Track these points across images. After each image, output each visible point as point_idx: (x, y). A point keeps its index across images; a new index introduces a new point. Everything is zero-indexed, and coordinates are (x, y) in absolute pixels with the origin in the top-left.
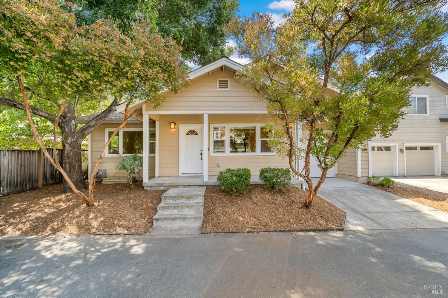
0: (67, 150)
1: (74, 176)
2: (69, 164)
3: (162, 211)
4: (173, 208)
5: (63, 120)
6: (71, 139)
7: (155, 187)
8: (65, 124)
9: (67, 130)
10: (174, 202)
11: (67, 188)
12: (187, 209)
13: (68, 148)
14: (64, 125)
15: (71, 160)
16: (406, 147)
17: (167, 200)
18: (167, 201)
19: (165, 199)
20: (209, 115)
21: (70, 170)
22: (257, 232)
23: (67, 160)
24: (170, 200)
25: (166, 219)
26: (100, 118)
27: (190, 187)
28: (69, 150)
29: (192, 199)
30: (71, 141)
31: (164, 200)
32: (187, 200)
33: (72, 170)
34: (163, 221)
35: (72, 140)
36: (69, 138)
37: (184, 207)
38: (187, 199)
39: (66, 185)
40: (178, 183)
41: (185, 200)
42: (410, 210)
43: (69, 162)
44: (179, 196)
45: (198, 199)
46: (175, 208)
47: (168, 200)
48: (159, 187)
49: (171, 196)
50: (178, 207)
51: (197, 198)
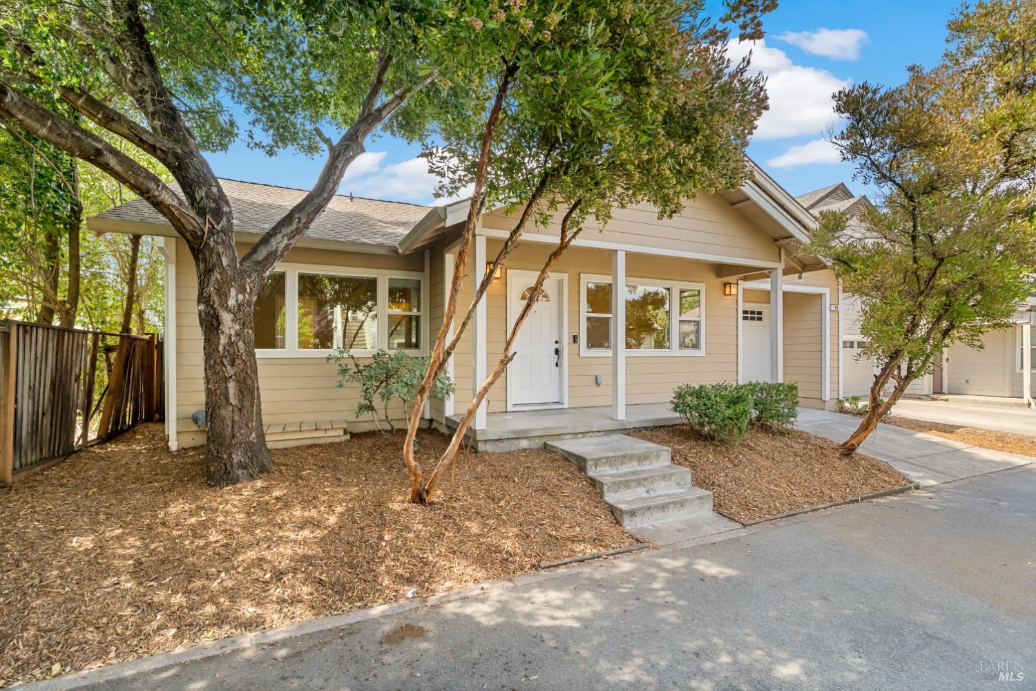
0: (227, 331)
1: (254, 424)
2: (238, 381)
3: (613, 495)
4: (635, 483)
5: (213, 228)
6: (237, 296)
7: (506, 442)
8: (219, 240)
9: (225, 262)
10: (614, 472)
11: (235, 466)
12: (663, 484)
13: (230, 324)
14: (217, 243)
15: (241, 366)
16: (844, 342)
17: (599, 469)
18: (600, 471)
19: (596, 467)
20: (629, 255)
21: (241, 401)
22: (824, 508)
23: (229, 367)
24: (607, 468)
25: (649, 509)
26: (297, 229)
27: (588, 435)
28: (233, 332)
29: (648, 462)
30: (237, 301)
31: (593, 468)
32: (639, 465)
33: (246, 403)
34: (644, 514)
35: (240, 297)
36: (233, 292)
37: (657, 478)
38: (639, 461)
39: (230, 455)
40: (563, 428)
41: (637, 463)
42: (946, 449)
43: (235, 374)
44: (624, 456)
45: (661, 459)
46: (639, 483)
47: (602, 469)
48: (516, 442)
49: (608, 457)
50: (645, 479)
51: (659, 458)
